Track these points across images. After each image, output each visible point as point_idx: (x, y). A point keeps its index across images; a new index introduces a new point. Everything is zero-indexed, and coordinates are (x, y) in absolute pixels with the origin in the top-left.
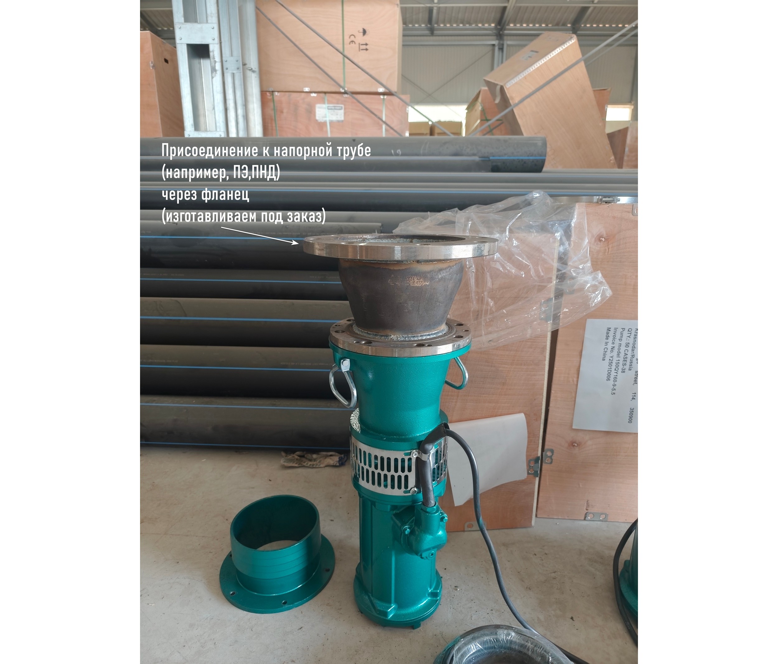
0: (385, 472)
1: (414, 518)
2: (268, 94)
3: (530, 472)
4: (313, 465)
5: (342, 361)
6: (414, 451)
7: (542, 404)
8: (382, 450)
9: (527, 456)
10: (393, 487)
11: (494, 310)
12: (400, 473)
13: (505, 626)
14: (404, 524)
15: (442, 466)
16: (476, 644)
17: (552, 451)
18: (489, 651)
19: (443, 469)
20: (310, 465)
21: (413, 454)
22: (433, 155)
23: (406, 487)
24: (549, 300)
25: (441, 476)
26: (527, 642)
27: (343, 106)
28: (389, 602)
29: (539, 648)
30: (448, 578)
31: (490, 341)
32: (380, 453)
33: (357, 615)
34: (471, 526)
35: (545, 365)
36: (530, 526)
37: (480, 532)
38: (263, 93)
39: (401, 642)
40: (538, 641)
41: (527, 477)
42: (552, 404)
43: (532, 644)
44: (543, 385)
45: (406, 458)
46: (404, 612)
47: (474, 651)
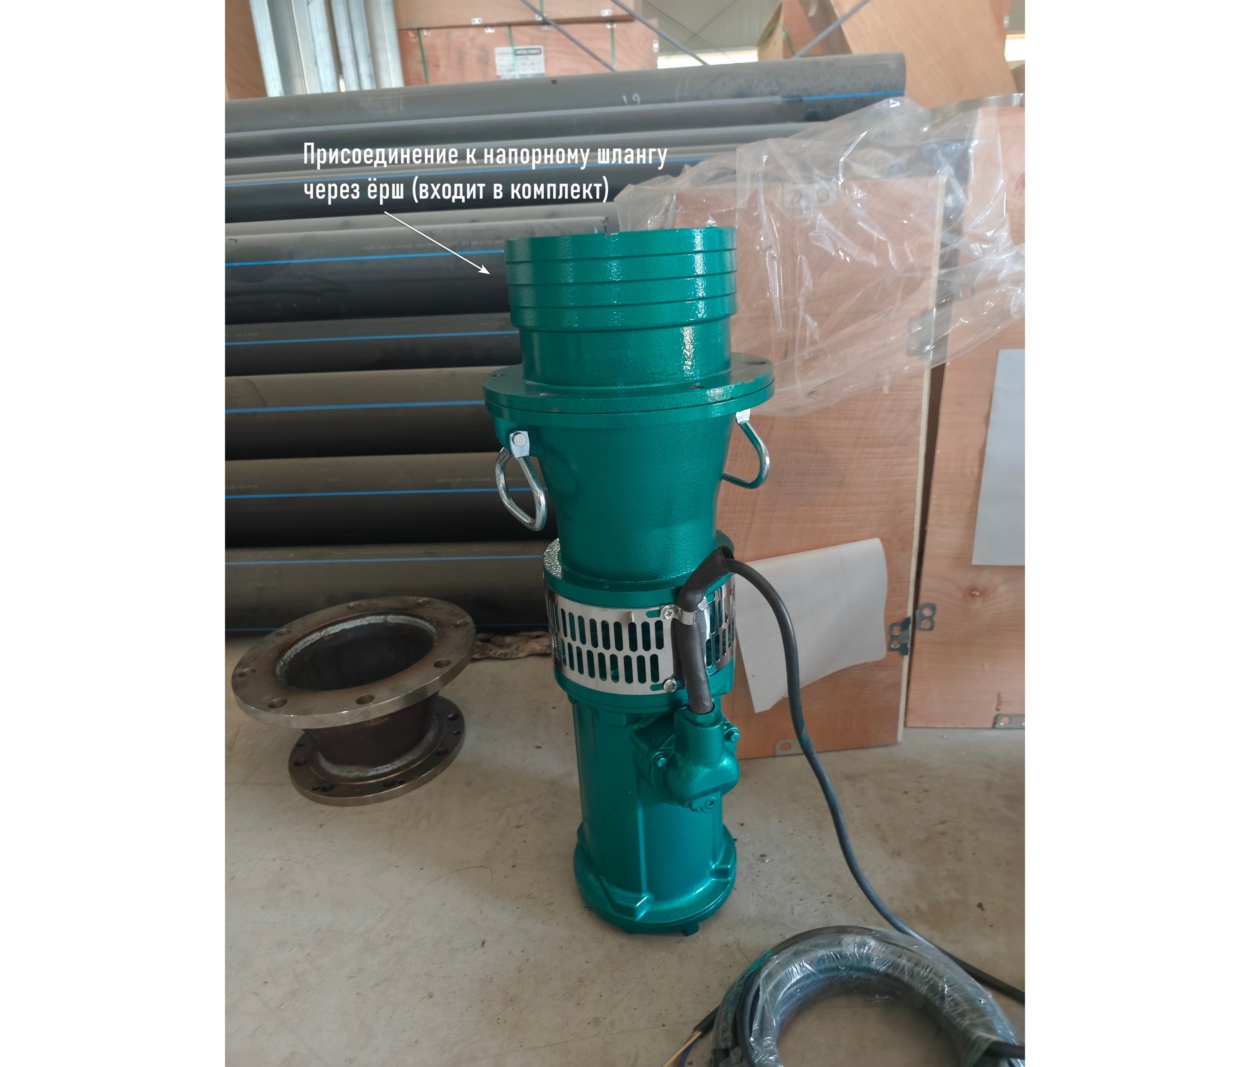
0: (613, 650)
1: (673, 736)
2: (411, 34)
3: (892, 646)
4: (506, 654)
5: (512, 435)
6: (667, 607)
7: (913, 518)
8: (604, 609)
9: (887, 617)
10: (629, 679)
11: (816, 337)
12: (641, 651)
13: (856, 927)
14: (655, 748)
15: (724, 637)
16: (801, 964)
17: (933, 607)
18: (828, 975)
19: (727, 643)
20: (501, 654)
21: (663, 614)
22: (698, 98)
23: (655, 677)
24: (925, 312)
25: (724, 654)
26: (899, 957)
27: (541, 47)
28: (639, 891)
29: (923, 968)
30: (747, 840)
31: (812, 393)
32: (599, 614)
33: (582, 913)
34: (787, 746)
35: (918, 444)
36: (895, 743)
37: (804, 758)
38: (401, 33)
39: (663, 961)
40: (920, 955)
41: (887, 655)
42: (931, 521)
43: (909, 960)
44: (915, 483)
45: (652, 622)
46: (665, 906)
47: (798, 977)
